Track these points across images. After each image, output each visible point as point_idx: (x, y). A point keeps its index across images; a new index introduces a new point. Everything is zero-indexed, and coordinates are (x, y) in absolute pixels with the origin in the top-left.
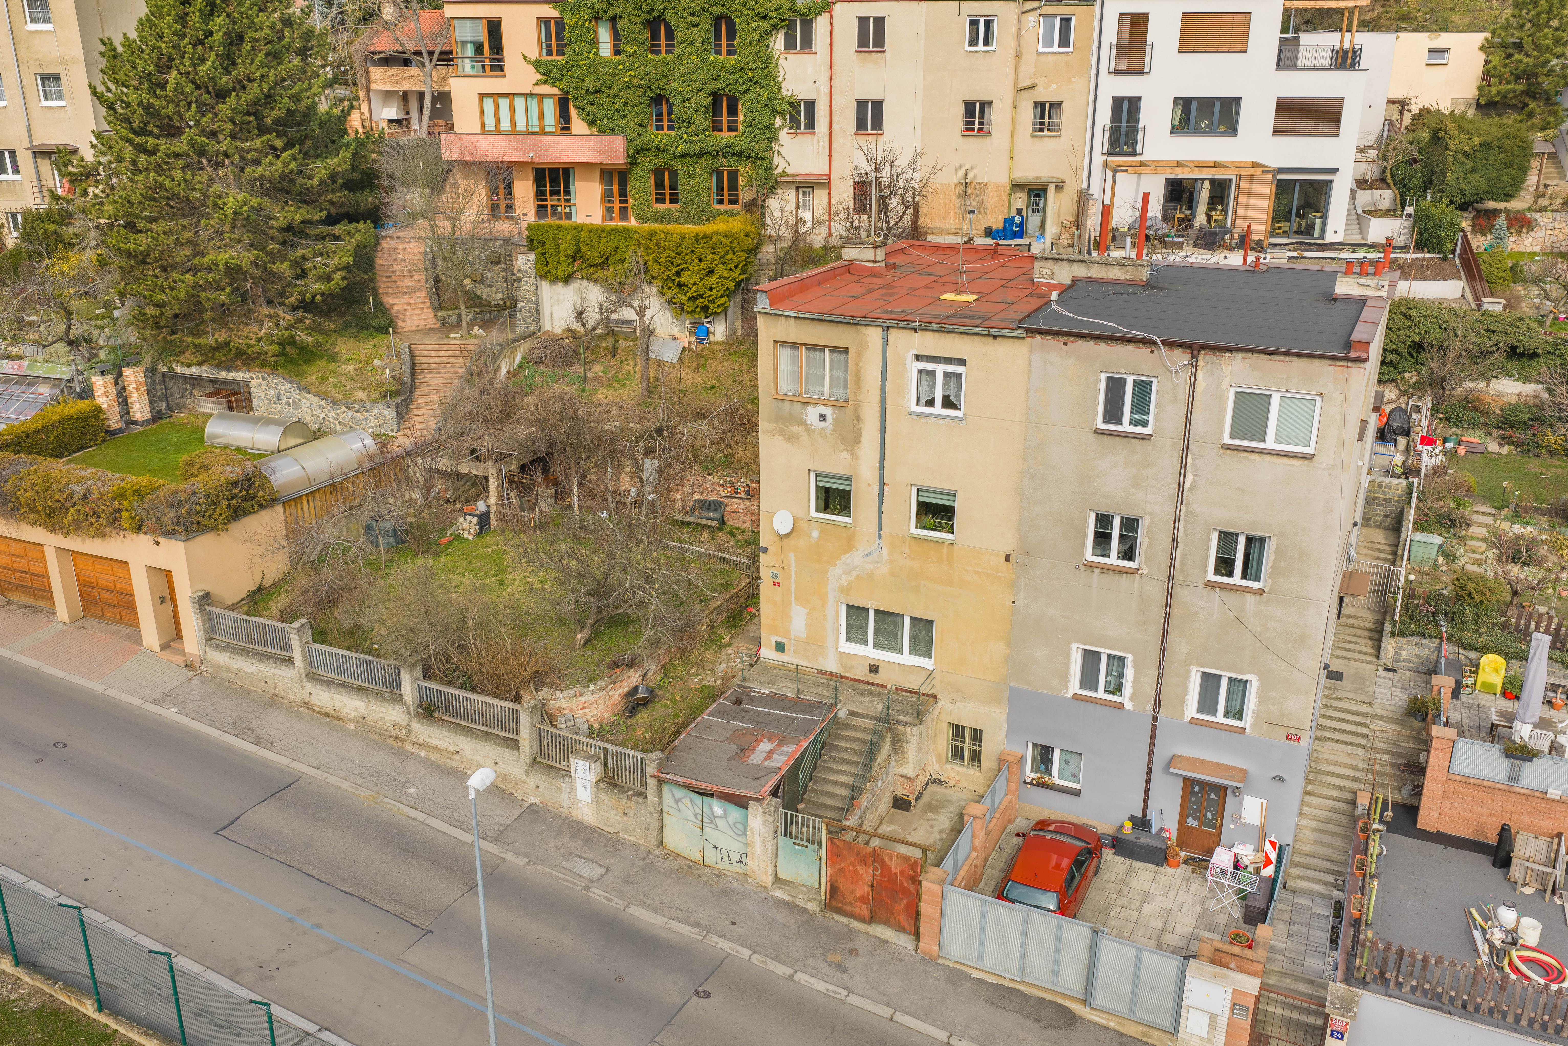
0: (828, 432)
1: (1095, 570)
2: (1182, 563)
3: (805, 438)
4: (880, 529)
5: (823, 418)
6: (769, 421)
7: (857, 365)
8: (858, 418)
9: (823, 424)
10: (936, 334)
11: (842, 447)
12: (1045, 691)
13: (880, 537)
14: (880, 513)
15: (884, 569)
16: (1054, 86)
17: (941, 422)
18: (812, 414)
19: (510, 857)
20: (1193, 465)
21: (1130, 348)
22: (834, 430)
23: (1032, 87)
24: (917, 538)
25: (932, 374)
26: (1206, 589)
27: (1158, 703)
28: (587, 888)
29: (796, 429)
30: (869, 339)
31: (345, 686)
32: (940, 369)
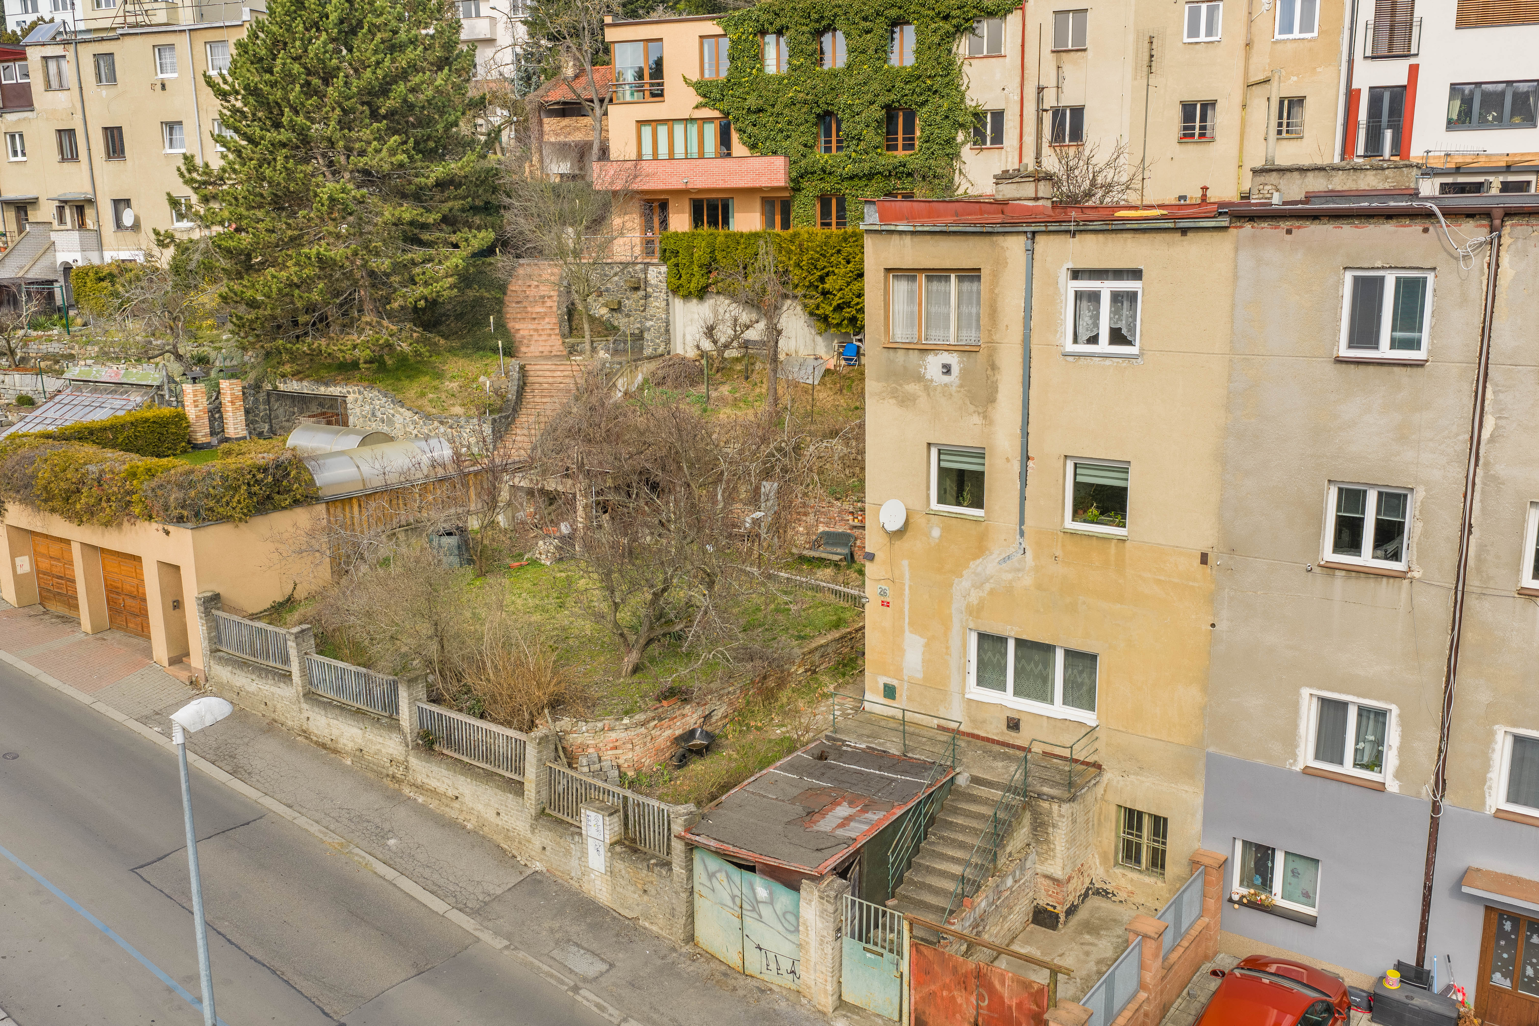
0: (954, 389)
1: (1337, 573)
2: (1479, 558)
3: (923, 401)
4: (1022, 522)
5: (947, 369)
6: (878, 380)
7: (992, 291)
8: (994, 367)
9: (946, 379)
10: (1101, 237)
11: (972, 408)
12: (1260, 761)
13: (1022, 534)
14: (1023, 499)
15: (1028, 580)
16: (1295, 78)
17: (1108, 362)
18: (933, 365)
19: (486, 937)
20: (1496, 401)
21: (1389, 227)
22: (961, 386)
23: (1267, 81)
24: (1073, 534)
25: (1094, 297)
26: (1521, 601)
27: (1440, 783)
28: (576, 989)
29: (912, 388)
30: (1008, 254)
31: (342, 708)
32: (1106, 288)
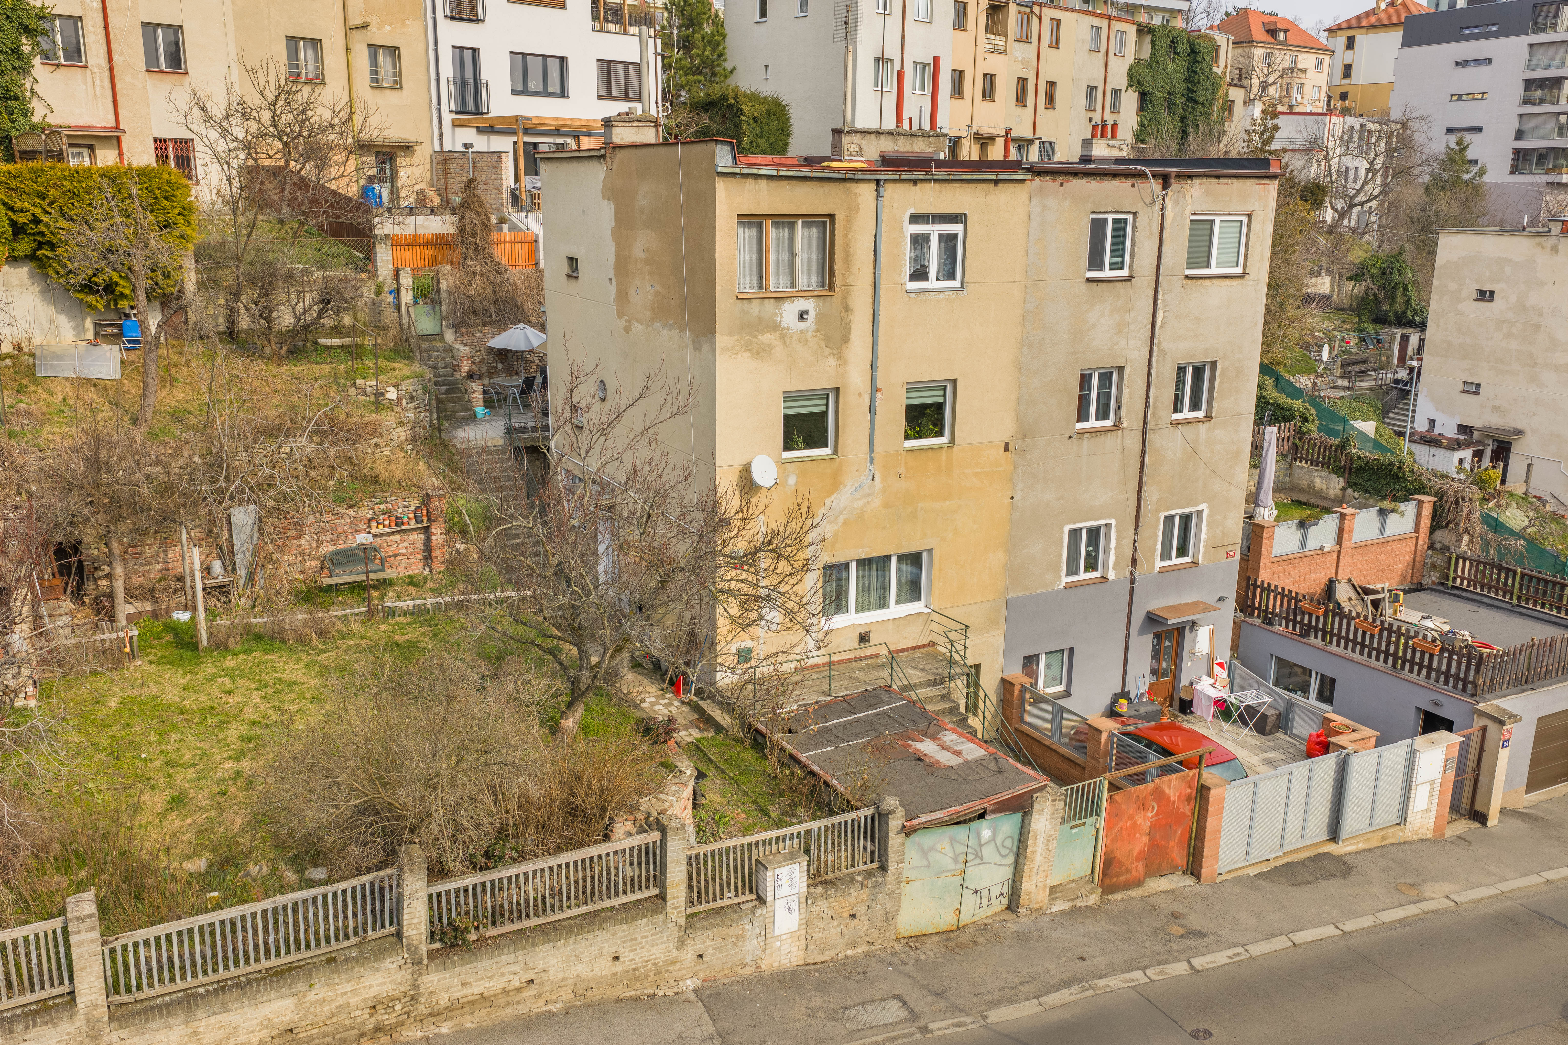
0: (810, 334)
1: (1086, 436)
2: (1155, 407)
3: (779, 351)
4: (872, 449)
5: (803, 315)
6: (731, 334)
7: (845, 236)
8: (847, 309)
9: (802, 325)
10: (937, 186)
11: (827, 351)
12: (1040, 591)
13: (872, 461)
14: (872, 428)
15: (877, 502)
16: (388, 28)
17: (942, 296)
18: (789, 312)
20: (1164, 300)
21: (1115, 183)
22: (817, 331)
23: (365, 26)
24: (913, 450)
25: (926, 238)
26: (1172, 428)
28: (923, 1030)
29: (768, 338)
30: (860, 199)
32: (935, 230)
